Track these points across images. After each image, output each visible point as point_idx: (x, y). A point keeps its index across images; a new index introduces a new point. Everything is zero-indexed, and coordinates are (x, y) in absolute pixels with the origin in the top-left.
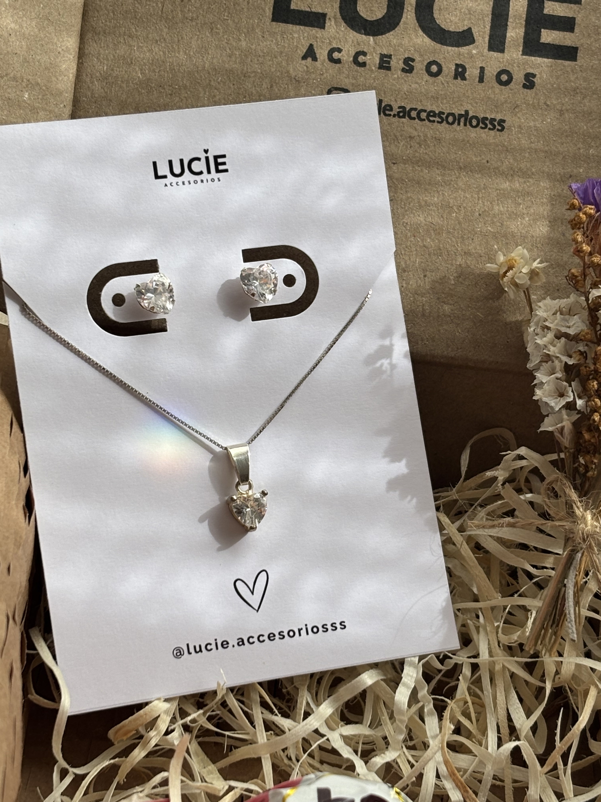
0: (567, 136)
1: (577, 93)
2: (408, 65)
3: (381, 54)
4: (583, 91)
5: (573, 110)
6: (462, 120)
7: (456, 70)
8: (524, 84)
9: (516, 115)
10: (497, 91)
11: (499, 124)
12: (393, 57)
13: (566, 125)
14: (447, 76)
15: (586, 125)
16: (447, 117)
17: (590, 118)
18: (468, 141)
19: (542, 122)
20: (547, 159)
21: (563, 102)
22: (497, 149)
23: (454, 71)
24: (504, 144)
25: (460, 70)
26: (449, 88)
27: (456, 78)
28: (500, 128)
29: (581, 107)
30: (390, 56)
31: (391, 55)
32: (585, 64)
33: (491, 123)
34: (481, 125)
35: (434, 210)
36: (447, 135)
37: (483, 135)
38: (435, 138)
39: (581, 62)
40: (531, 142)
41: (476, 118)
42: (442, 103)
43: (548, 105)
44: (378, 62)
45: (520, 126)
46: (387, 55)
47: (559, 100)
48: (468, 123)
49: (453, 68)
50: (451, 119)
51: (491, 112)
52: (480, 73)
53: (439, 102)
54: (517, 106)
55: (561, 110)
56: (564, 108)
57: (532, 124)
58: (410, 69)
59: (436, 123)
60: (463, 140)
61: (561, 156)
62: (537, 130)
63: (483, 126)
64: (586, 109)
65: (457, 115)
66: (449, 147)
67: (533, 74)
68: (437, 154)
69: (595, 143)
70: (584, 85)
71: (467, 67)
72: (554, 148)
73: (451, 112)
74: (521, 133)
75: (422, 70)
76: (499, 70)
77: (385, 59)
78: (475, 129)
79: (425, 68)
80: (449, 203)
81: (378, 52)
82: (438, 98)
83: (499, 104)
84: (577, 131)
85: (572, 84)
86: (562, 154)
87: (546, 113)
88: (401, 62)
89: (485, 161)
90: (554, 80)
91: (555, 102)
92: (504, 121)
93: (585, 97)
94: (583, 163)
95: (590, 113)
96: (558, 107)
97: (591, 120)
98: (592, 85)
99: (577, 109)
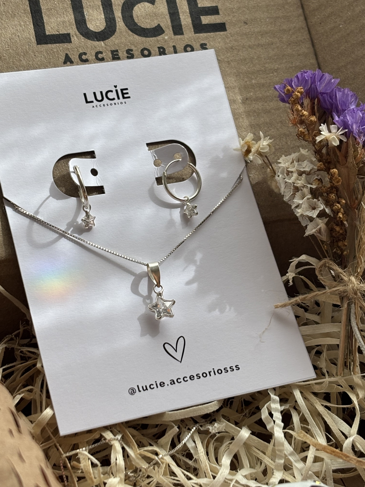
0: (236, 76)
1: (234, 50)
2: (130, 54)
3: (111, 51)
4: (237, 47)
5: (235, 60)
7: (159, 51)
12: (119, 51)
13: (234, 69)
14: (155, 55)
15: (245, 67)
17: (246, 62)
20: (230, 92)
21: (228, 56)
23: (158, 52)
25: (162, 50)
27: (160, 55)
29: (239, 57)
30: (117, 51)
31: (118, 50)
32: (232, 32)
39: (229, 31)
44: (111, 56)
46: (115, 51)
47: (225, 56)
49: (157, 50)
52: (174, 49)
55: (228, 61)
58: (132, 56)
64: (242, 58)
67: (204, 44)
69: (254, 77)
70: (236, 44)
71: (165, 47)
72: (232, 84)
75: (139, 55)
76: (184, 45)
77: (115, 53)
79: (140, 53)
81: (109, 50)
84: (241, 72)
85: (229, 45)
88: (125, 53)
90: (218, 44)
91: (223, 57)
93: (239, 51)
94: (251, 89)
95: (245, 60)
96: (226, 60)
97: (247, 63)
98: (240, 43)
99: (237, 59)
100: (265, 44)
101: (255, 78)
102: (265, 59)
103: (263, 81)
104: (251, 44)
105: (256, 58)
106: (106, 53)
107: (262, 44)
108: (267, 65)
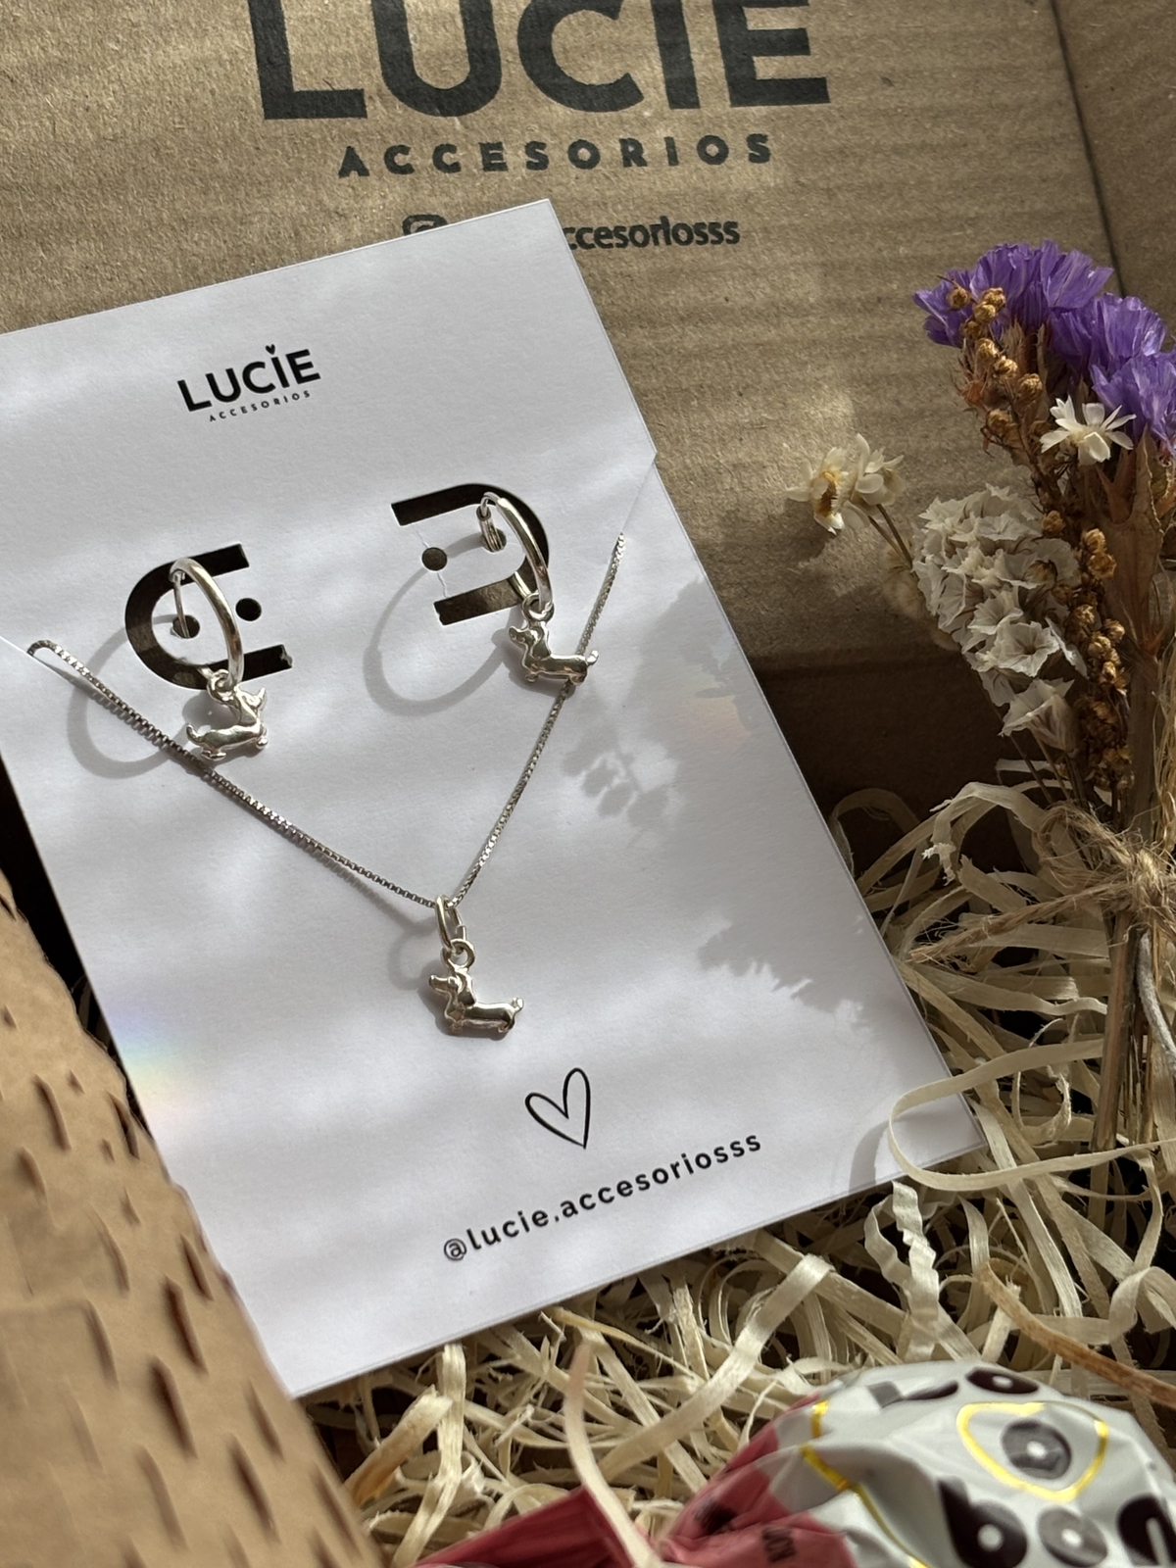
0: (851, 232)
1: (847, 156)
2: (537, 155)
3: (481, 145)
4: (857, 150)
5: (849, 185)
6: (660, 234)
7: (624, 150)
8: (751, 155)
9: (752, 210)
10: (707, 175)
11: (728, 232)
12: (503, 145)
13: (844, 213)
14: (610, 164)
15: (879, 208)
16: (632, 234)
17: (882, 194)
18: (681, 270)
19: (802, 215)
20: (829, 278)
21: (828, 174)
22: (736, 274)
23: (620, 153)
24: (746, 264)
25: (631, 149)
26: (621, 184)
27: (627, 163)
28: (731, 238)
29: (860, 177)
30: (499, 146)
31: (500, 143)
32: (845, 105)
33: (713, 232)
34: (696, 237)
35: (657, 401)
36: (642, 266)
37: (705, 254)
38: (621, 274)
39: (837, 103)
40: (793, 253)
41: (684, 226)
42: (615, 211)
43: (803, 185)
44: (480, 159)
45: (765, 228)
46: (493, 144)
47: (821, 173)
48: (672, 239)
49: (618, 147)
50: (639, 237)
51: (707, 212)
52: (667, 148)
53: (610, 210)
54: (750, 195)
55: (829, 190)
56: (832, 185)
57: (785, 221)
58: (541, 162)
59: (615, 249)
60: (673, 270)
61: (853, 268)
62: (796, 230)
63: (701, 239)
64: (870, 180)
65: (647, 227)
66: (650, 286)
67: (760, 135)
68: (633, 301)
69: (905, 237)
70: (855, 139)
71: (641, 141)
72: (836, 256)
73: (635, 224)
74: (770, 240)
75: (563, 159)
76: (699, 138)
77: (491, 152)
78: (687, 247)
79: (567, 155)
80: (680, 383)
81: (476, 142)
82: (605, 204)
83: (718, 196)
84: (867, 220)
85: (834, 141)
86: (853, 264)
87: (803, 198)
88: (521, 152)
89: (722, 300)
90: (801, 139)
91: (813, 177)
92: (734, 224)
93: (861, 162)
94: (892, 273)
95: (880, 186)
96: (822, 184)
97: (884, 198)
98: (868, 138)
99: (856, 182)
100: (942, 143)
101: (908, 241)
102: (939, 187)
103: (930, 251)
104: (900, 142)
105: (912, 183)
106: (466, 149)
107: (935, 143)
108: (945, 206)
